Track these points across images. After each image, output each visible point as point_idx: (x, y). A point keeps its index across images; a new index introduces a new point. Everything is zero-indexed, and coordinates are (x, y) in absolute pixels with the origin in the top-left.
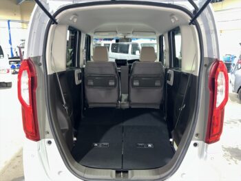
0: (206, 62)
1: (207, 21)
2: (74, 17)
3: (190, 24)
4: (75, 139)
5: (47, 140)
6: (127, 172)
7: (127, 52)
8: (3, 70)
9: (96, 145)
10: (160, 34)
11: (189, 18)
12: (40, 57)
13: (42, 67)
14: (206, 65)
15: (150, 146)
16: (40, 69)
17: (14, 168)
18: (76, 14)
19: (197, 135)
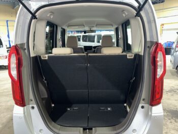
0: (148, 45)
1: (148, 14)
2: (51, 15)
3: (136, 16)
4: (53, 105)
5: (31, 106)
6: (92, 129)
7: (94, 41)
8: (3, 56)
9: (69, 109)
10: (116, 26)
11: (135, 12)
12: (25, 44)
13: (26, 51)
14: (148, 47)
15: (109, 109)
16: (25, 53)
17: (9, 128)
18: (52, 12)
19: (144, 100)
